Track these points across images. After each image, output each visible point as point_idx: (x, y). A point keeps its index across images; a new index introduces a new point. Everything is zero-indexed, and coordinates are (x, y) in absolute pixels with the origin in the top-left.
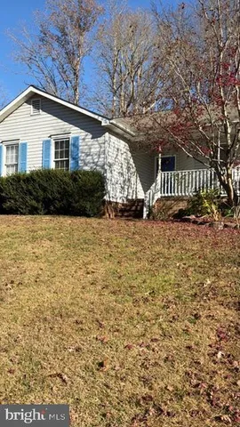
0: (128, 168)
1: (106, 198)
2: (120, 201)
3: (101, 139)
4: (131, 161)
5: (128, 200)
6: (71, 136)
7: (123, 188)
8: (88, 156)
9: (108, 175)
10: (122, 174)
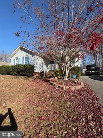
0: (42, 64)
1: (35, 71)
2: (39, 71)
3: (34, 57)
4: (43, 62)
5: (42, 71)
6: (28, 56)
7: (40, 68)
8: (31, 61)
9: (36, 65)
10: (40, 65)
